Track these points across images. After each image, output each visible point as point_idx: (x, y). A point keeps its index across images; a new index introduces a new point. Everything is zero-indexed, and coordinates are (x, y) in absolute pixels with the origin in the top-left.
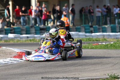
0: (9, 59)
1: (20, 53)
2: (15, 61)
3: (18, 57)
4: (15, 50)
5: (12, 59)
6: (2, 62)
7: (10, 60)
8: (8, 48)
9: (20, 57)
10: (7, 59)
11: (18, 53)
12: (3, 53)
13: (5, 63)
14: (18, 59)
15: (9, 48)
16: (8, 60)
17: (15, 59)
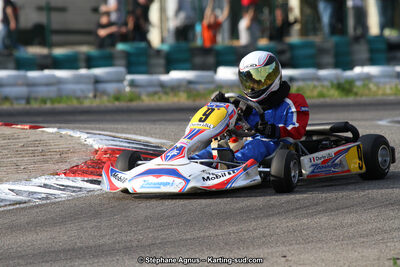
0: (42, 180)
1: (105, 152)
2: (65, 188)
3: (84, 173)
4: (90, 141)
5: (52, 181)
7: (45, 186)
8: (64, 132)
9: (92, 173)
10: (34, 181)
11: (96, 151)
12: (33, 152)
13: (19, 198)
14: (79, 182)
15: (70, 132)
16: (34, 186)
17: (64, 181)
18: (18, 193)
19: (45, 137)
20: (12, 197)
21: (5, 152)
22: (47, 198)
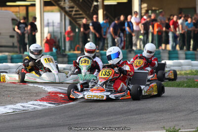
0: (32, 102)
1: (53, 93)
2: (40, 105)
4: (46, 89)
5: (35, 103)
6: (19, 108)
7: (33, 104)
9: (49, 101)
10: (29, 103)
11: (49, 93)
13: (24, 109)
14: (45, 103)
16: (29, 105)
17: (41, 103)
18: (23, 107)
19: (29, 88)
20: (21, 108)
21: (15, 93)
22: (35, 109)
